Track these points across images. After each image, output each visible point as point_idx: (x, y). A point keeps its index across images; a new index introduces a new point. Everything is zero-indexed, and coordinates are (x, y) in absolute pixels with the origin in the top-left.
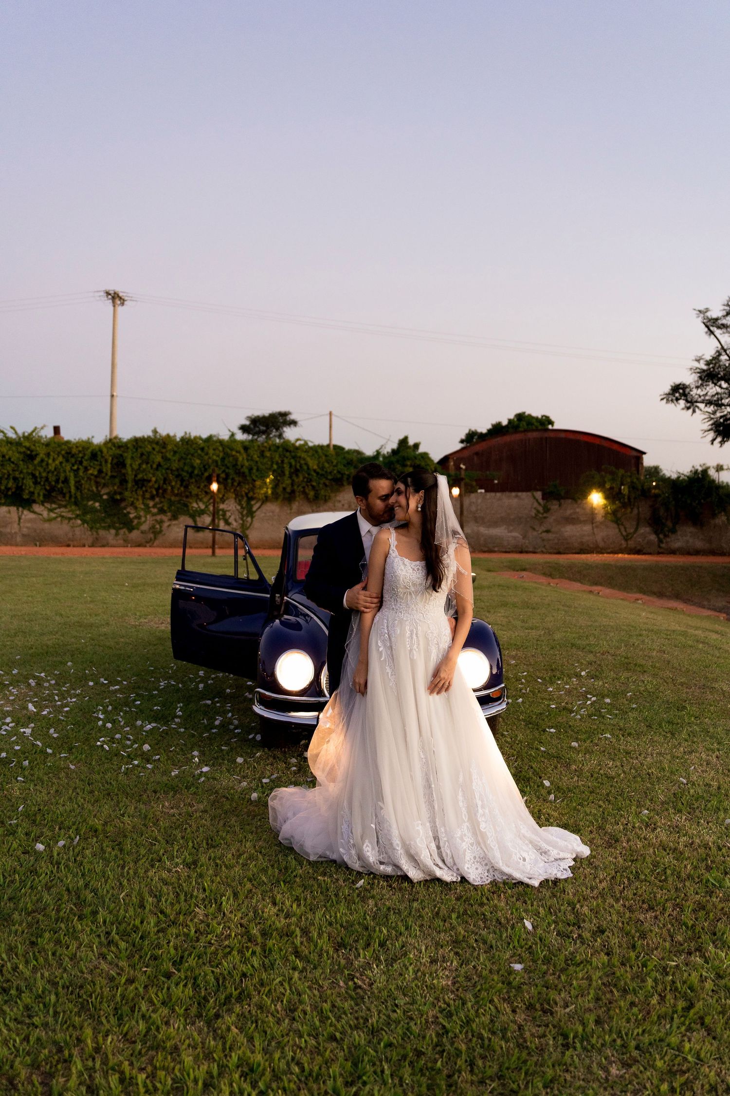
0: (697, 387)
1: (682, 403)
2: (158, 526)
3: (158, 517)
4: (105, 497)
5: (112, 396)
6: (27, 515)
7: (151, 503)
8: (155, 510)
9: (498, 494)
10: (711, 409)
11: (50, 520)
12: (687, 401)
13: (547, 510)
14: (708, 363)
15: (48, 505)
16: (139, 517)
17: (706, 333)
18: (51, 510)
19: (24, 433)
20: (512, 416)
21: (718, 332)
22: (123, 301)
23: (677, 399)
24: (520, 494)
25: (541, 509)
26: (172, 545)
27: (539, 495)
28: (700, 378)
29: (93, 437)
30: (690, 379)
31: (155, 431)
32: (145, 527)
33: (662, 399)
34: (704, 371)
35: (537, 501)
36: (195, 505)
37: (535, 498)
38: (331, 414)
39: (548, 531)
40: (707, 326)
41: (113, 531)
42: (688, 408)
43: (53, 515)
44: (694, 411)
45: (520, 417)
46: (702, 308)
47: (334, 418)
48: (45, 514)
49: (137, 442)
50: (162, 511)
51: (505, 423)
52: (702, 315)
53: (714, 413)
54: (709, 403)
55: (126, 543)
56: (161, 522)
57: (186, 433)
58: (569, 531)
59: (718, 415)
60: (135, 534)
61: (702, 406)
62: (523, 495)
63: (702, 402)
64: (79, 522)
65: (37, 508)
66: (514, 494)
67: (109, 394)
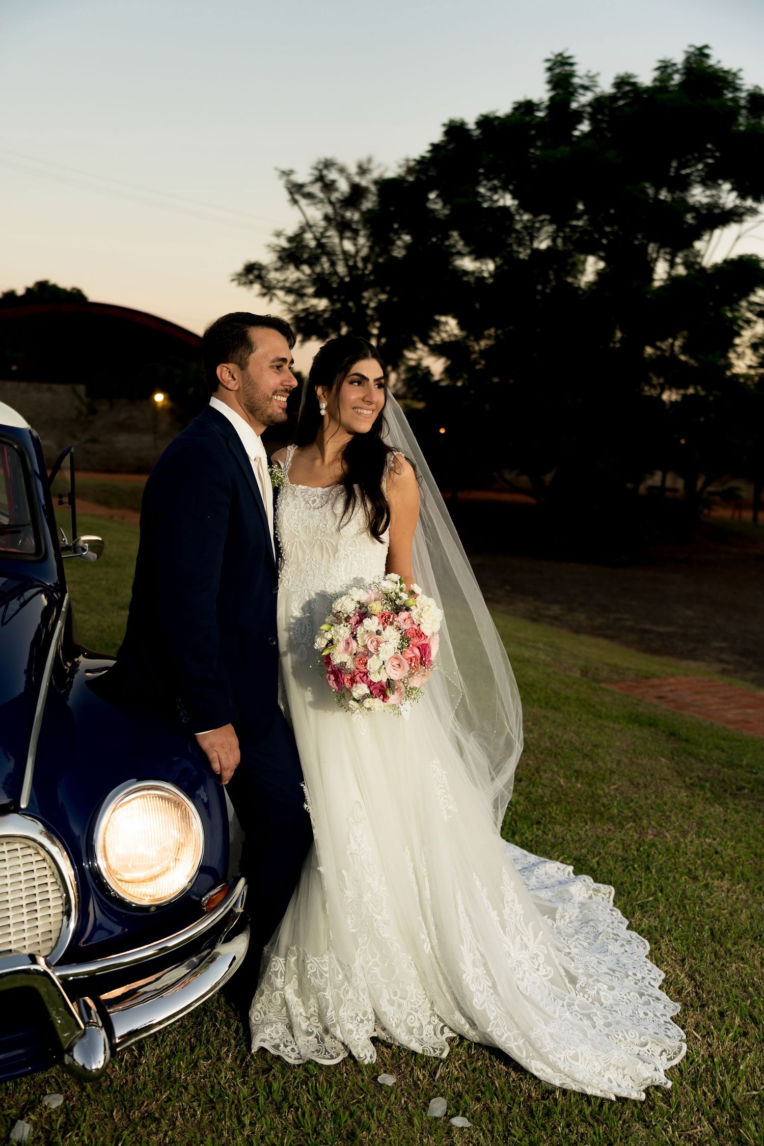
0: (277, 270)
1: (257, 287)
9: (23, 385)
10: (290, 299)
12: (263, 286)
13: (92, 411)
14: (290, 240)
17: (289, 201)
20: (30, 284)
21: (303, 202)
23: (251, 282)
24: (55, 386)
25: (84, 409)
27: (81, 389)
28: (280, 258)
30: (267, 258)
33: (233, 280)
34: (284, 249)
35: (79, 397)
37: (75, 392)
39: (94, 441)
40: (291, 193)
42: (264, 295)
44: (271, 300)
45: (43, 286)
46: (286, 168)
51: (20, 292)
52: (285, 178)
53: (295, 303)
54: (289, 291)
58: (123, 441)
59: (300, 306)
61: (280, 294)
62: (60, 388)
63: (282, 288)
66: (45, 386)
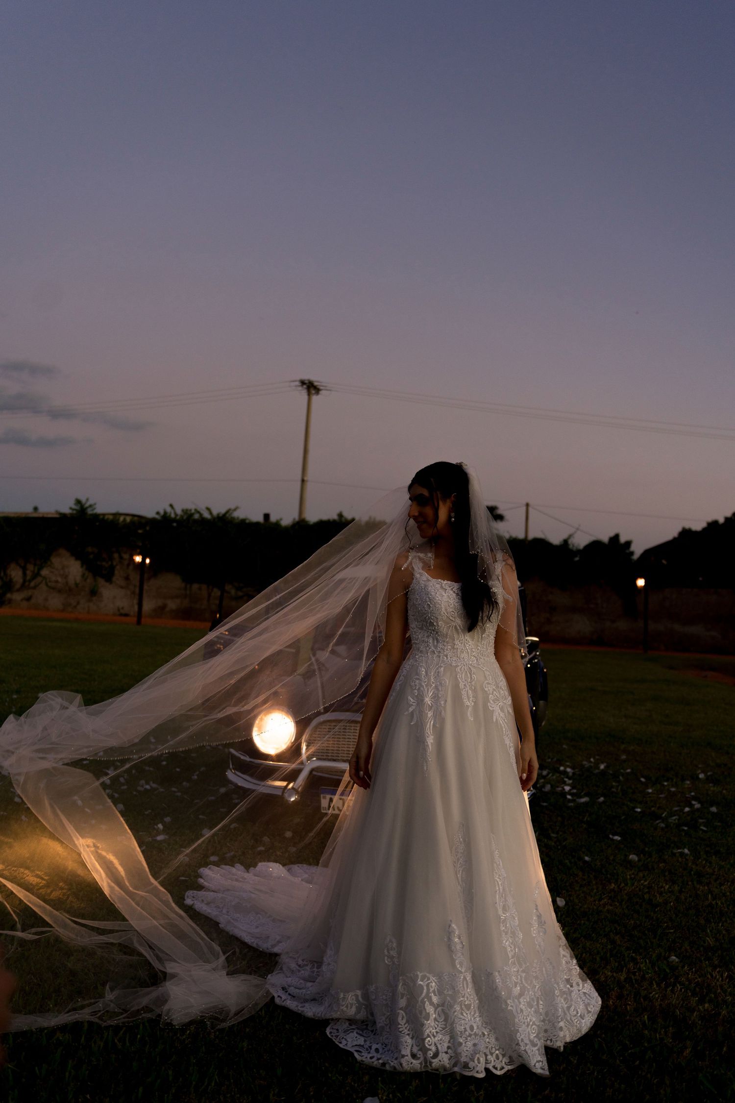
5: (303, 481)
19: (218, 514)
20: (728, 515)
22: (317, 390)
29: (281, 519)
31: (340, 515)
38: (527, 505)
47: (530, 509)
51: (721, 521)
67: (299, 477)
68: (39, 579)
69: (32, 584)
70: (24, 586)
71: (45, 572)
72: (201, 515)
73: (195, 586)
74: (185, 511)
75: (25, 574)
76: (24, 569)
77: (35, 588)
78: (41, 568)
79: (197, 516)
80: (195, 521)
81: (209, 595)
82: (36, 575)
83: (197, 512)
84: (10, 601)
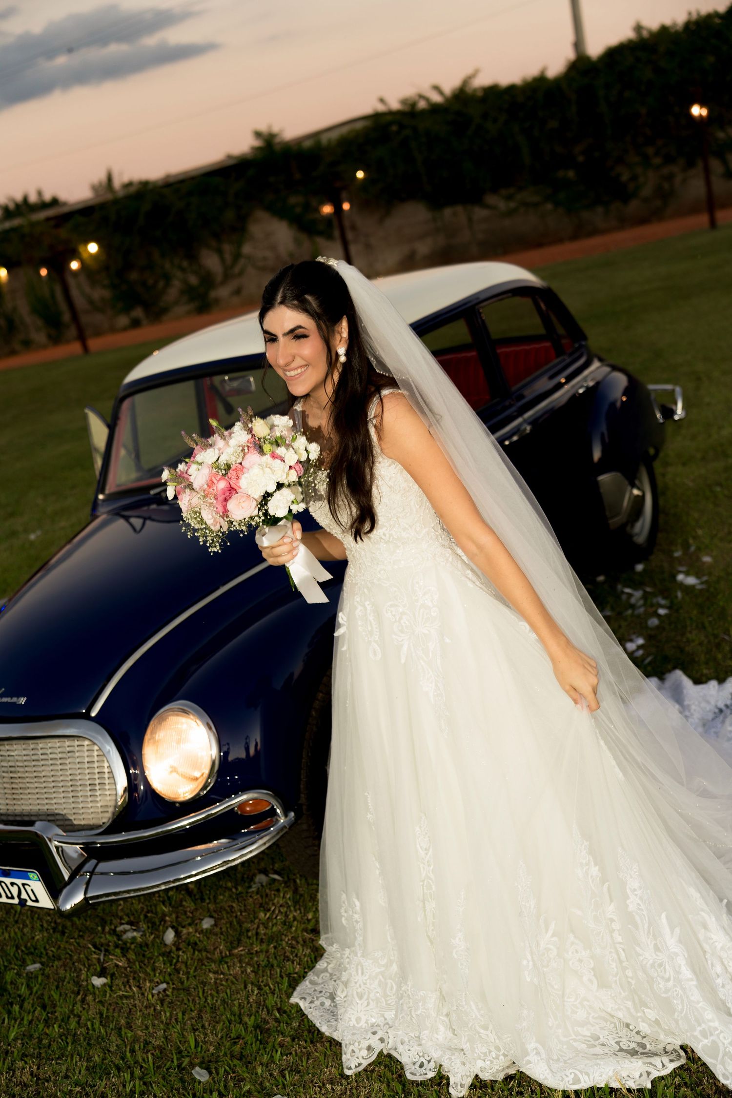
2: (666, 186)
3: (665, 171)
4: (581, 159)
6: (480, 213)
7: (650, 151)
8: (657, 161)
11: (510, 213)
15: (504, 192)
16: (634, 178)
18: (509, 198)
26: (694, 210)
31: (638, 28)
32: (646, 191)
36: (721, 135)
41: (600, 210)
43: (512, 205)
48: (502, 205)
49: (614, 54)
50: (669, 159)
55: (624, 223)
56: (670, 177)
57: (690, 14)
60: (634, 206)
64: (549, 206)
65: (491, 199)
68: (242, 261)
69: (237, 270)
70: (227, 276)
71: (247, 249)
72: (427, 99)
73: (448, 212)
74: (404, 102)
75: (223, 260)
76: (220, 252)
77: (241, 274)
78: (239, 245)
79: (422, 105)
80: (423, 112)
81: (470, 220)
82: (237, 256)
83: (421, 96)
84: (217, 301)
